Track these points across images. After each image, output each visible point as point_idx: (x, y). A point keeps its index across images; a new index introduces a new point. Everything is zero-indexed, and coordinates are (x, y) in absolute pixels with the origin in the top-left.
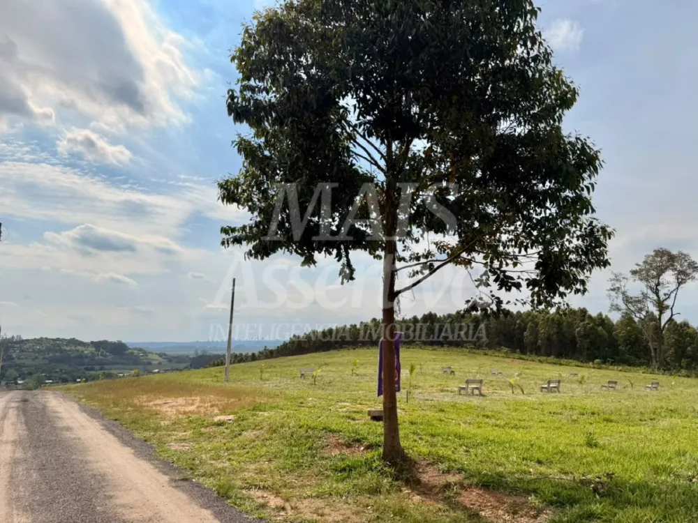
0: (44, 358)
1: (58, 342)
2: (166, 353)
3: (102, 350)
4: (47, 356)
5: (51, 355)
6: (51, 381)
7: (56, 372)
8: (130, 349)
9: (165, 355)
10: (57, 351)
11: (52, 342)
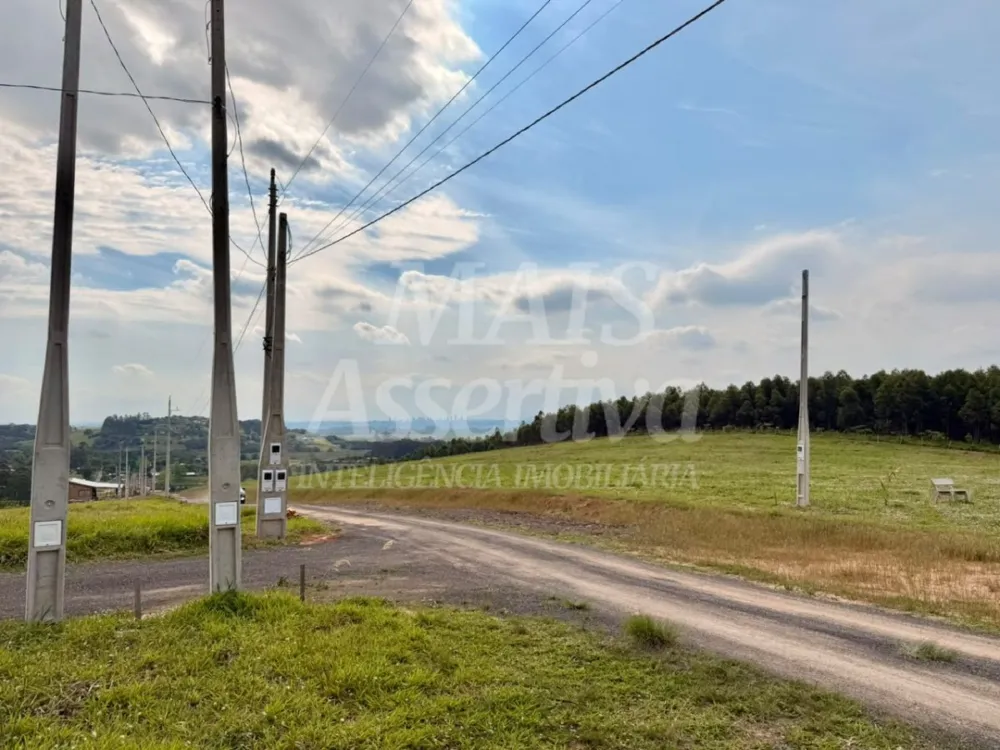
0: (180, 443)
1: (195, 421)
2: (338, 436)
3: (252, 432)
4: (183, 440)
5: (188, 438)
6: (193, 473)
7: (198, 461)
8: (289, 431)
9: (336, 438)
10: (196, 434)
11: (188, 422)
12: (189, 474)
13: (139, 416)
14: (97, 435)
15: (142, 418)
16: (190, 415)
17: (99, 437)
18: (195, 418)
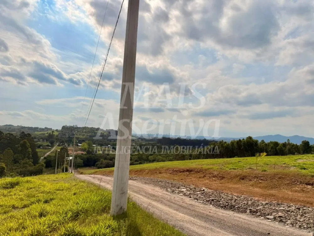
4: (89, 134)
6: (95, 145)
10: (92, 133)
11: (90, 129)
12: (93, 145)
13: (74, 126)
14: (60, 131)
15: (75, 127)
16: (91, 127)
17: (59, 132)
18: (92, 128)
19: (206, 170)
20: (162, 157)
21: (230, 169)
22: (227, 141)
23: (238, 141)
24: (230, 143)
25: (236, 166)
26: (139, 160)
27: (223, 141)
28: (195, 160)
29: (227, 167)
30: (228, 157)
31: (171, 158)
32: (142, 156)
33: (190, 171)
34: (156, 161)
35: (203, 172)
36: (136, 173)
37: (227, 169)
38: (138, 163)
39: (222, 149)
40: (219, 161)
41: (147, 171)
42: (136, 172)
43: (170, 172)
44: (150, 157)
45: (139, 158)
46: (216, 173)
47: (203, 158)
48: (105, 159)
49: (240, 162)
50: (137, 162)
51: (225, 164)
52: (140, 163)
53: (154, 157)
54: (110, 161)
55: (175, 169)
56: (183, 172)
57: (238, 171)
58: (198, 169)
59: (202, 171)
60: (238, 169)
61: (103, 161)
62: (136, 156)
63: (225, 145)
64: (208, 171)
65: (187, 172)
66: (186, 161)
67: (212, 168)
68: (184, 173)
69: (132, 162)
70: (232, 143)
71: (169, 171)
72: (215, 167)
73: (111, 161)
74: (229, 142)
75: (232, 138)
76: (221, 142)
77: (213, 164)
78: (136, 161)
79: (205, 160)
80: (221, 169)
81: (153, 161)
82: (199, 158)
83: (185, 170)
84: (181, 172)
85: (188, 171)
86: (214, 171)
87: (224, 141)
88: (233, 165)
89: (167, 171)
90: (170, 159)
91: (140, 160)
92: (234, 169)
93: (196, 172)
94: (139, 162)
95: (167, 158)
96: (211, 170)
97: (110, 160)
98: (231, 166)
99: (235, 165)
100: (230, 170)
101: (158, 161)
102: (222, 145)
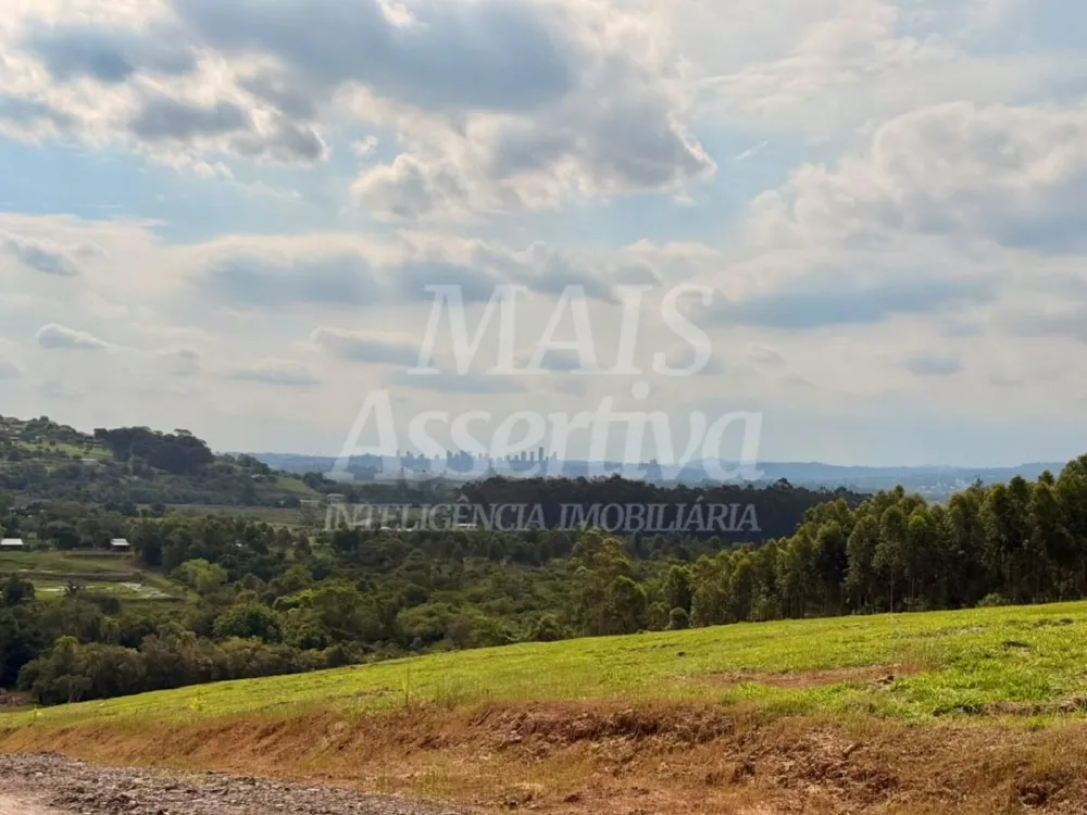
19: (757, 720)
20: (489, 611)
21: (937, 714)
22: (924, 492)
23: (1000, 491)
24: (944, 506)
25: (986, 686)
26: (329, 638)
27: (900, 489)
28: (714, 631)
29: (921, 695)
30: (933, 606)
31: (552, 616)
32: (350, 608)
33: (638, 727)
34: (446, 642)
35: (738, 734)
36: (265, 742)
37: (919, 712)
38: (323, 654)
39: (897, 544)
40: (869, 633)
41: (340, 725)
42: (266, 733)
43: (501, 736)
44: (403, 614)
45: (326, 621)
46: (829, 746)
47: (768, 616)
48: (91, 634)
49: (1014, 644)
50: (313, 651)
51: (907, 669)
52: (338, 661)
53: (431, 614)
54: (120, 650)
55: (532, 717)
56: (593, 734)
57: (1005, 729)
58: (699, 716)
59: (730, 730)
60: (998, 708)
61: (75, 648)
62: (309, 613)
63: (914, 518)
64: (774, 727)
65: (622, 740)
66: (650, 638)
67: (802, 708)
68: (595, 745)
69: (284, 655)
70: (965, 506)
71: (495, 728)
72: (828, 699)
73: (132, 652)
74: (938, 497)
75: (962, 473)
76: (885, 500)
77: (818, 671)
78: (307, 644)
79: (772, 628)
80: (872, 709)
81: (430, 640)
82: (739, 614)
83: (609, 719)
84: (576, 736)
85: (624, 726)
86: (820, 726)
87: (909, 492)
88: (967, 679)
89: (478, 730)
90: (547, 624)
91: (338, 637)
92: (968, 710)
93: (684, 736)
94: (329, 650)
95: (526, 618)
96: (800, 720)
97: (127, 643)
98: (945, 687)
99: (977, 677)
100: (941, 722)
101: (462, 641)
102: (894, 517)
